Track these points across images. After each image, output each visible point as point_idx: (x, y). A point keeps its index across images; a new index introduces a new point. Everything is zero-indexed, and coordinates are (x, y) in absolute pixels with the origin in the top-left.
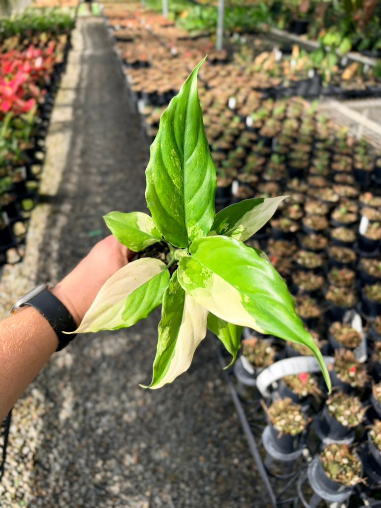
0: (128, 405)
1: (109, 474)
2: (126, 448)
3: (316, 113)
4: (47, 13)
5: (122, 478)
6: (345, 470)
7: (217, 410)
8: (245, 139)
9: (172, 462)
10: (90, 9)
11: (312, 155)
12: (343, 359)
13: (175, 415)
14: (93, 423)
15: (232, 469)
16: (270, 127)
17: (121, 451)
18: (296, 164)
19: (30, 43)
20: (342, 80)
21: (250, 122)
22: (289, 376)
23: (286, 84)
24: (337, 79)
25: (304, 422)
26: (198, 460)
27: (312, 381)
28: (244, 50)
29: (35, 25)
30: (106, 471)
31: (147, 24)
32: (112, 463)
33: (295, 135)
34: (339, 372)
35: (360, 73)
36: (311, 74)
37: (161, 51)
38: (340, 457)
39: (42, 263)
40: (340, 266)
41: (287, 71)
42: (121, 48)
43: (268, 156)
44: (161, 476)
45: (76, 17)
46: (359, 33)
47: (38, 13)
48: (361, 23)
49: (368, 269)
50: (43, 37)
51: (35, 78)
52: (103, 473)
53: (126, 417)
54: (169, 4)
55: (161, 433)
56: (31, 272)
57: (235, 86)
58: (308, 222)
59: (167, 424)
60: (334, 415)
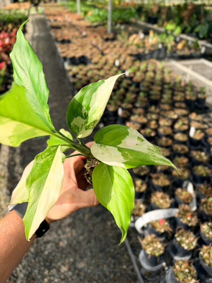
0: (62, 237)
1: (52, 278)
2: (62, 261)
3: (163, 68)
4: (12, 12)
5: (59, 280)
6: (187, 276)
7: (113, 238)
8: (125, 83)
9: (88, 269)
10: (37, 10)
11: (162, 92)
12: (184, 210)
13: (89, 242)
14: (43, 248)
15: (123, 272)
16: (138, 76)
17: (59, 264)
18: (153, 97)
19: (2, 29)
20: (177, 50)
21: (127, 73)
22: (153, 221)
23: (147, 52)
24: (174, 49)
25: (163, 248)
26: (103, 267)
27: (166, 223)
28: (123, 33)
29: (5, 19)
30: (50, 276)
31: (69, 18)
32: (54, 271)
33: (152, 80)
34: (181, 218)
35: (186, 46)
36: (160, 46)
37: (77, 33)
38: (184, 269)
39: (11, 155)
40: (180, 155)
41: (147, 45)
42: (54, 32)
43: (137, 93)
44: (82, 278)
45: (29, 15)
46: (186, 23)
47: (7, 13)
48: (186, 18)
49: (195, 157)
50: (10, 26)
51: (5, 49)
52: (48, 278)
53: (61, 244)
54: (81, 8)
55: (82, 252)
56: (5, 161)
57: (118, 53)
58: (161, 131)
59: (85, 247)
60: (180, 243)
